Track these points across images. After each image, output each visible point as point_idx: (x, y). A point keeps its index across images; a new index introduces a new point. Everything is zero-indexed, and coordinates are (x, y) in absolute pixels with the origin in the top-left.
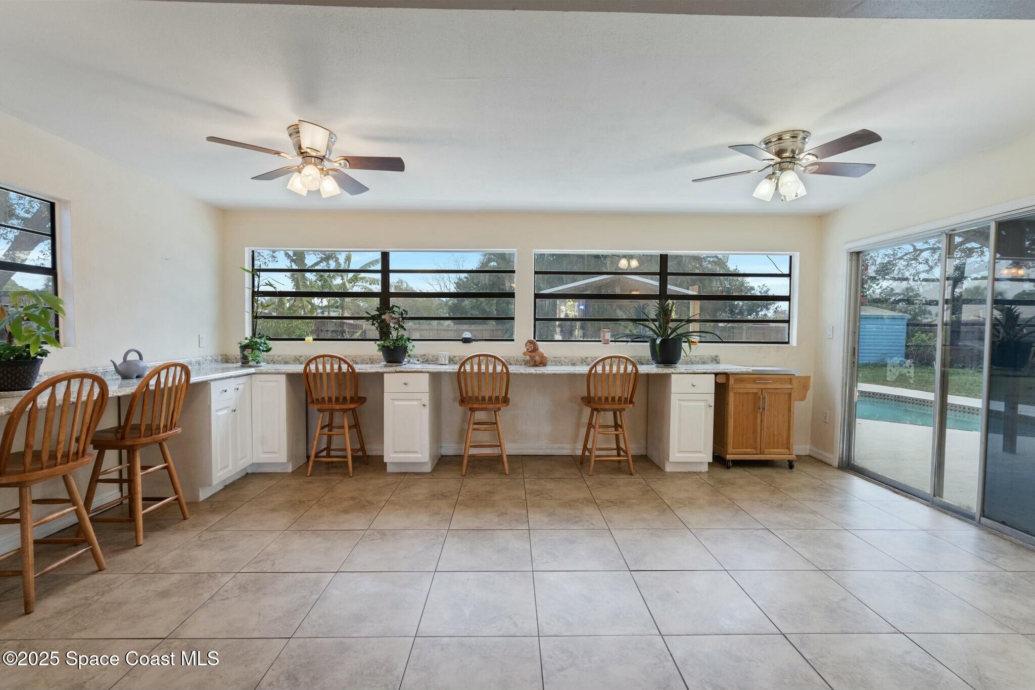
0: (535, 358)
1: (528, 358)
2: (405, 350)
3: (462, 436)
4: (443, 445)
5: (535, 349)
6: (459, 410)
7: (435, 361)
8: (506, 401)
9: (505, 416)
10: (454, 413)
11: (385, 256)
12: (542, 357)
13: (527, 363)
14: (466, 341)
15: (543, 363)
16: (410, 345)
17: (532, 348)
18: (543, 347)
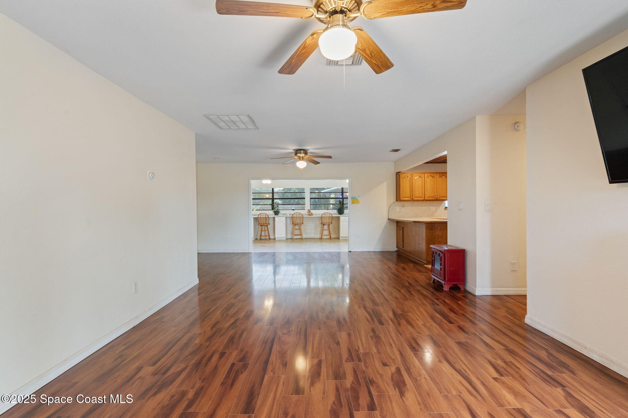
0: (310, 214)
1: (308, 214)
2: (279, 212)
3: (292, 233)
4: (288, 236)
5: (310, 211)
6: (291, 226)
7: (286, 215)
8: (303, 223)
9: (303, 227)
10: (290, 227)
11: (273, 189)
12: (312, 213)
13: (308, 215)
14: (293, 210)
15: (312, 215)
16: (280, 211)
17: (309, 211)
18: (312, 211)
